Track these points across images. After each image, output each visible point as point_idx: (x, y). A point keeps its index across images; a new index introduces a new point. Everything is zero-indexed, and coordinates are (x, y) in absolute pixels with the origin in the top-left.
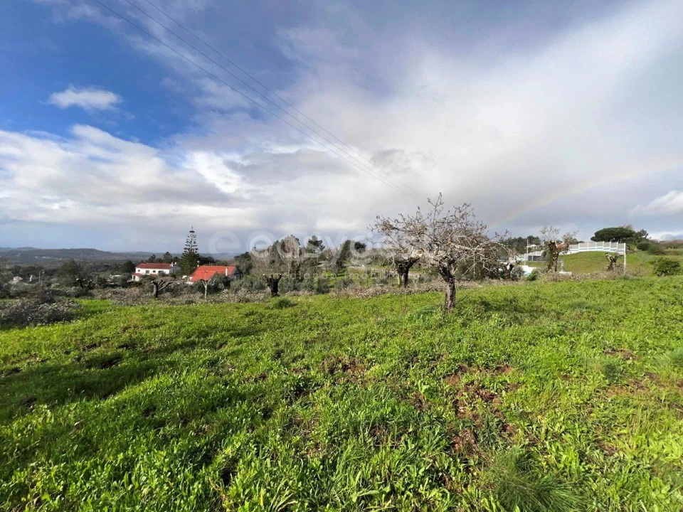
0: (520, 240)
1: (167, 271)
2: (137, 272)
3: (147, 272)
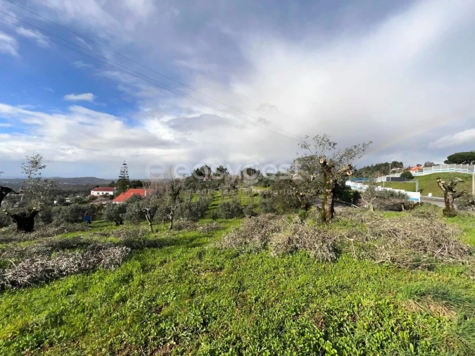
0: (386, 164)
1: (111, 193)
2: (92, 193)
3: (98, 193)
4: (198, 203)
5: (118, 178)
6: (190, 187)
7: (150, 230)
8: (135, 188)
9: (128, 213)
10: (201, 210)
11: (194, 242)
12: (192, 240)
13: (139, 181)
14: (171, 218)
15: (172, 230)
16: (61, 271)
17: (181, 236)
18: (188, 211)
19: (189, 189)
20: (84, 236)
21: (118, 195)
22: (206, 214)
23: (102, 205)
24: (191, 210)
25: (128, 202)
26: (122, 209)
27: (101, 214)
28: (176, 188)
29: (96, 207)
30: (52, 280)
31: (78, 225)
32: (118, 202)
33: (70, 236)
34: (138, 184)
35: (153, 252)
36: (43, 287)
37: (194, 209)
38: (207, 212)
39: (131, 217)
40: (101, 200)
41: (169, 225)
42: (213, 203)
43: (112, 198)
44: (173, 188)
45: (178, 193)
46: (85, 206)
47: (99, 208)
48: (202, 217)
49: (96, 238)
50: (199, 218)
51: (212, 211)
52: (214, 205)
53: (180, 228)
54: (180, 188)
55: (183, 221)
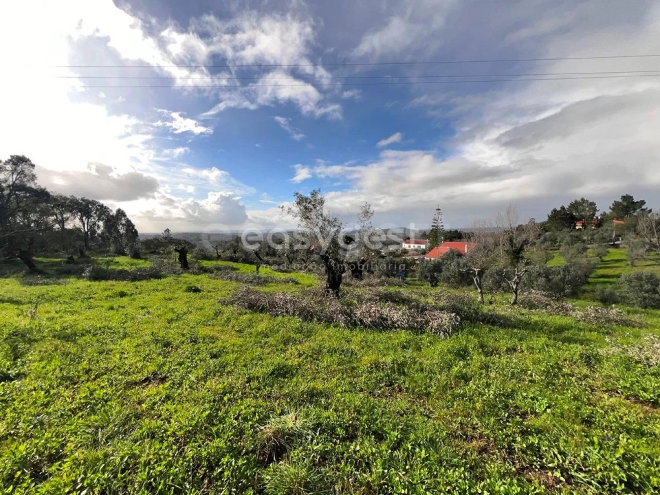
1: (423, 247)
2: (403, 247)
3: (409, 246)
4: (566, 269)
5: (431, 228)
6: (545, 240)
7: (479, 299)
8: (451, 240)
9: (445, 273)
10: (570, 282)
11: (566, 334)
12: (561, 329)
13: (456, 231)
14: (514, 287)
15: (516, 306)
16: (393, 323)
17: (536, 318)
18: (542, 280)
19: (543, 242)
20: (405, 292)
21: (431, 249)
22: (584, 291)
23: (414, 260)
24: (549, 280)
25: (444, 259)
26: (437, 268)
27: (414, 271)
28: (518, 241)
29: (409, 262)
30: (387, 329)
31: (396, 280)
32: (432, 258)
33: (392, 289)
34: (456, 236)
35: (491, 330)
36: (381, 332)
37: (557, 278)
38: (586, 287)
39: (449, 278)
40: (413, 255)
41: (512, 297)
42: (601, 272)
43: (424, 252)
44: (511, 240)
45: (521, 249)
46: (398, 259)
47: (411, 263)
48: (575, 295)
49: (414, 296)
50: (567, 296)
51: (599, 287)
52: (603, 276)
53: (531, 306)
54: (526, 242)
55: (536, 295)
